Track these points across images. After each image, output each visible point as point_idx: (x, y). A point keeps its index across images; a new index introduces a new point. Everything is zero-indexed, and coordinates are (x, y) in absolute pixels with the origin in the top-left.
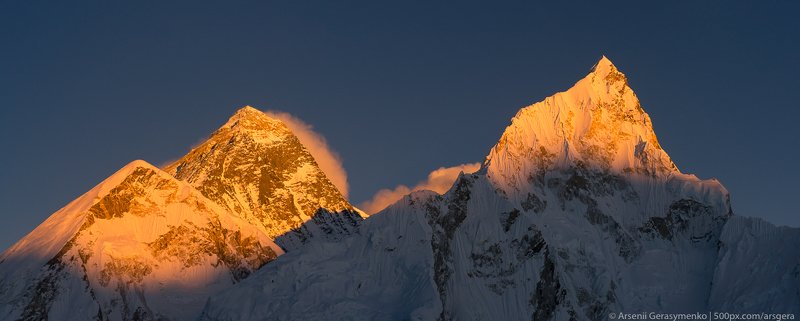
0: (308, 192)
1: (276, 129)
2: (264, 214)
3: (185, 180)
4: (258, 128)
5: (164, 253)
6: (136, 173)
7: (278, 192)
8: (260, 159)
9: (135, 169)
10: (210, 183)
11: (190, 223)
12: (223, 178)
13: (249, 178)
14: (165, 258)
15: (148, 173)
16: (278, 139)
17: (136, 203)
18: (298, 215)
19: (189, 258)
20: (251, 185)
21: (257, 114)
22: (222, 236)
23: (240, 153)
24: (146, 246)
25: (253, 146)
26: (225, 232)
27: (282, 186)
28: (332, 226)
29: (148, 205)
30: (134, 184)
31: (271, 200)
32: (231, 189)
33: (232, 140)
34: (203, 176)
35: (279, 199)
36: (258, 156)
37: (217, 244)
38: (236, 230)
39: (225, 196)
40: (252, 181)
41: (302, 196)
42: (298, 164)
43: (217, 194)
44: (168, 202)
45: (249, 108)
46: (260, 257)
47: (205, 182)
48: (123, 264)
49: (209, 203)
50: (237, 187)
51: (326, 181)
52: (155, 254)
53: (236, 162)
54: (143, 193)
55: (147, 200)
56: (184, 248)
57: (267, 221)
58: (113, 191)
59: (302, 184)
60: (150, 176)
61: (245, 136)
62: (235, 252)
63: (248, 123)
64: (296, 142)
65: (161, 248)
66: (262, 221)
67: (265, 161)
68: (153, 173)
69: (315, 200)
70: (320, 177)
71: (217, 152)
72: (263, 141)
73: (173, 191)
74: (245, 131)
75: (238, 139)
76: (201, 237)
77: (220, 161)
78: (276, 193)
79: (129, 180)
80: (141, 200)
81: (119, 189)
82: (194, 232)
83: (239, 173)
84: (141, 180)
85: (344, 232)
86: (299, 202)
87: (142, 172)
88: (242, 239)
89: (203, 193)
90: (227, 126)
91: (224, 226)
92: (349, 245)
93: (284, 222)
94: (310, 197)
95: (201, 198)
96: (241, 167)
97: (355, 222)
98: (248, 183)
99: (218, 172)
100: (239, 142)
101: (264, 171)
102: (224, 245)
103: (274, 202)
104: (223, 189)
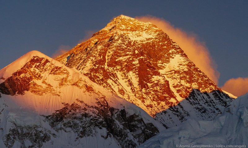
0: (181, 78)
1: (148, 29)
2: (145, 96)
3: (74, 68)
4: (132, 30)
5: (60, 125)
6: (33, 61)
7: (155, 78)
8: (136, 52)
9: (32, 57)
10: (96, 71)
11: (82, 102)
12: (106, 67)
13: (129, 67)
14: (61, 129)
15: (43, 62)
16: (150, 36)
17: (35, 84)
18: (175, 98)
19: (81, 129)
20: (131, 73)
21: (130, 20)
22: (109, 113)
23: (119, 47)
24: (44, 118)
25: (130, 43)
26: (112, 110)
27: (158, 74)
28: (206, 106)
29: (44, 86)
30: (32, 69)
31: (149, 85)
32: (114, 76)
33: (112, 39)
34: (89, 65)
35: (157, 85)
36: (134, 50)
37: (106, 119)
38: (121, 108)
39: (110, 81)
40: (132, 70)
41: (176, 82)
42: (170, 56)
43: (102, 80)
44: (61, 84)
45: (123, 17)
46: (144, 132)
47: (92, 70)
48: (25, 131)
49: (96, 86)
50: (119, 74)
51: (196, 69)
52: (52, 125)
53: (116, 54)
54: (39, 77)
55: (44, 82)
56: (78, 122)
57: (148, 102)
58: (15, 74)
59: (175, 72)
60: (45, 64)
61: (122, 36)
62: (121, 127)
63: (124, 27)
64: (166, 38)
65: (57, 121)
66: (143, 102)
67: (142, 54)
68: (47, 61)
69: (188, 85)
70: (190, 66)
71: (99, 47)
72: (138, 39)
73: (65, 76)
74: (122, 32)
75: (116, 38)
76: (91, 113)
77: (103, 53)
78: (153, 80)
79: (27, 66)
80: (39, 82)
81: (19, 73)
82: (85, 109)
83: (120, 63)
84: (37, 67)
85: (217, 112)
86: (175, 87)
87: (39, 60)
88: (127, 116)
89: (91, 78)
90: (106, 29)
91: (111, 105)
92: (223, 123)
93: (163, 103)
94: (183, 82)
95: (90, 83)
96: (121, 58)
97: (225, 103)
98: (128, 71)
99: (102, 62)
100: (117, 40)
101: (141, 61)
102: (112, 121)
103: (152, 86)
104: (107, 75)
